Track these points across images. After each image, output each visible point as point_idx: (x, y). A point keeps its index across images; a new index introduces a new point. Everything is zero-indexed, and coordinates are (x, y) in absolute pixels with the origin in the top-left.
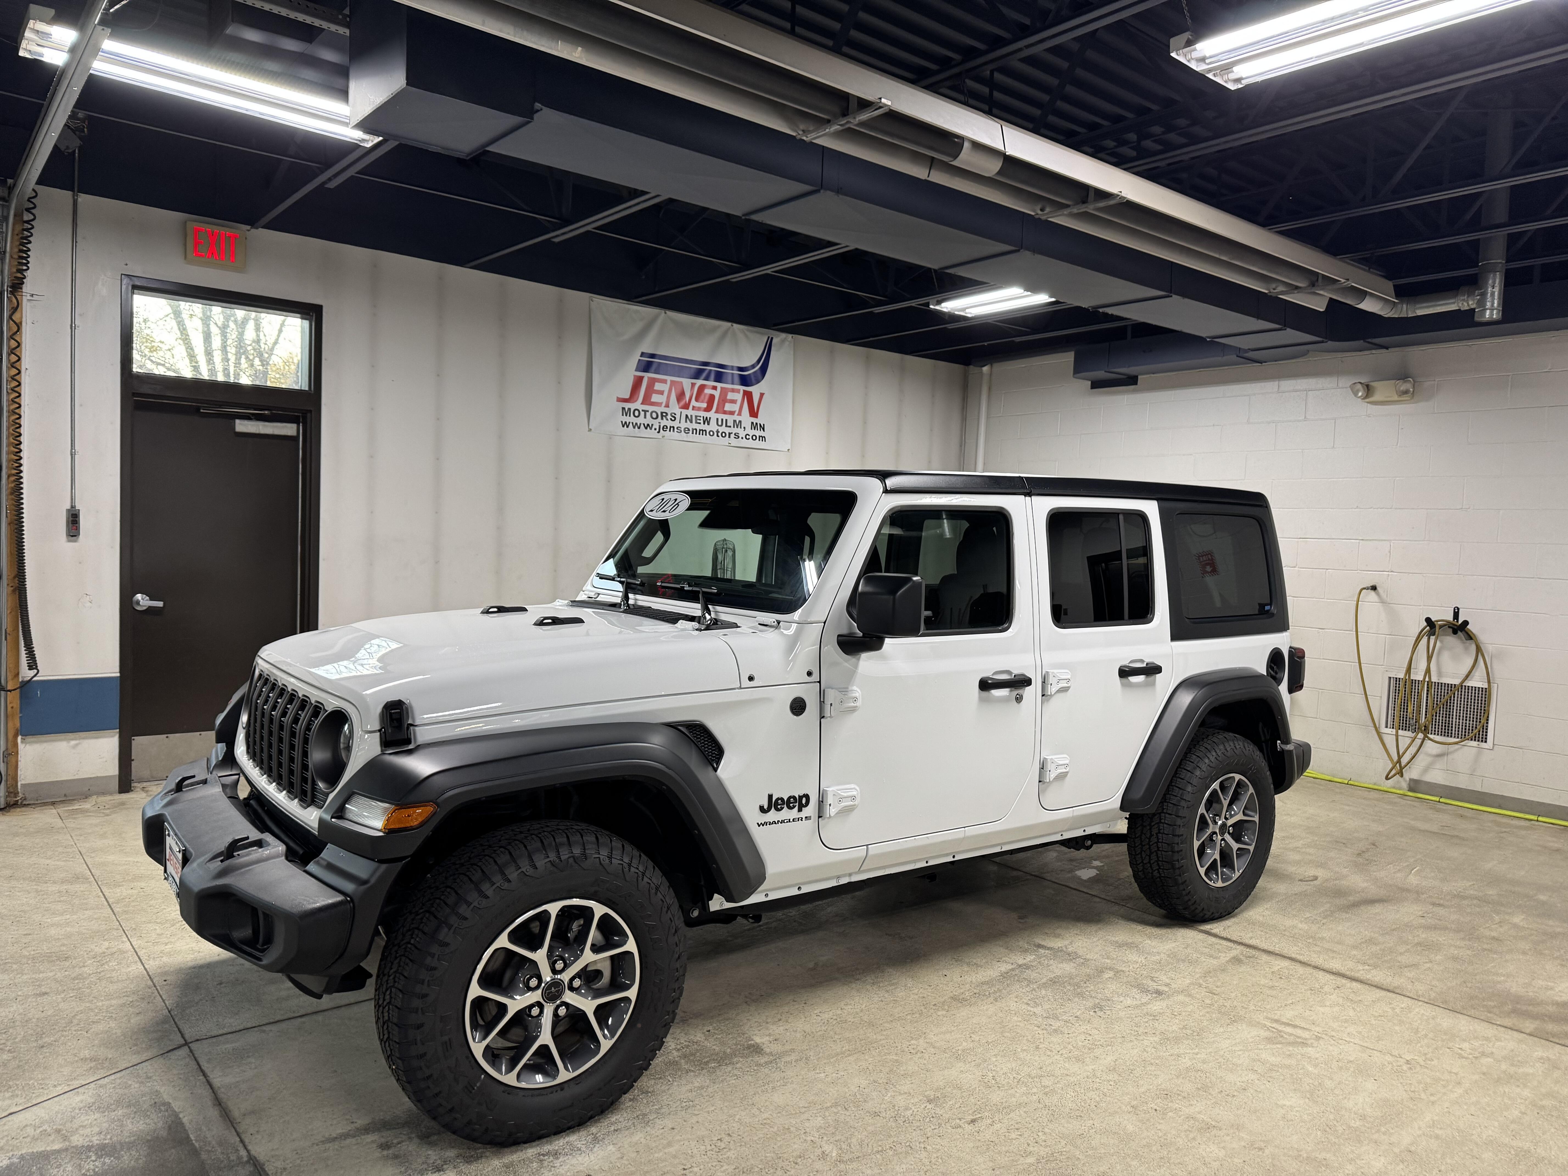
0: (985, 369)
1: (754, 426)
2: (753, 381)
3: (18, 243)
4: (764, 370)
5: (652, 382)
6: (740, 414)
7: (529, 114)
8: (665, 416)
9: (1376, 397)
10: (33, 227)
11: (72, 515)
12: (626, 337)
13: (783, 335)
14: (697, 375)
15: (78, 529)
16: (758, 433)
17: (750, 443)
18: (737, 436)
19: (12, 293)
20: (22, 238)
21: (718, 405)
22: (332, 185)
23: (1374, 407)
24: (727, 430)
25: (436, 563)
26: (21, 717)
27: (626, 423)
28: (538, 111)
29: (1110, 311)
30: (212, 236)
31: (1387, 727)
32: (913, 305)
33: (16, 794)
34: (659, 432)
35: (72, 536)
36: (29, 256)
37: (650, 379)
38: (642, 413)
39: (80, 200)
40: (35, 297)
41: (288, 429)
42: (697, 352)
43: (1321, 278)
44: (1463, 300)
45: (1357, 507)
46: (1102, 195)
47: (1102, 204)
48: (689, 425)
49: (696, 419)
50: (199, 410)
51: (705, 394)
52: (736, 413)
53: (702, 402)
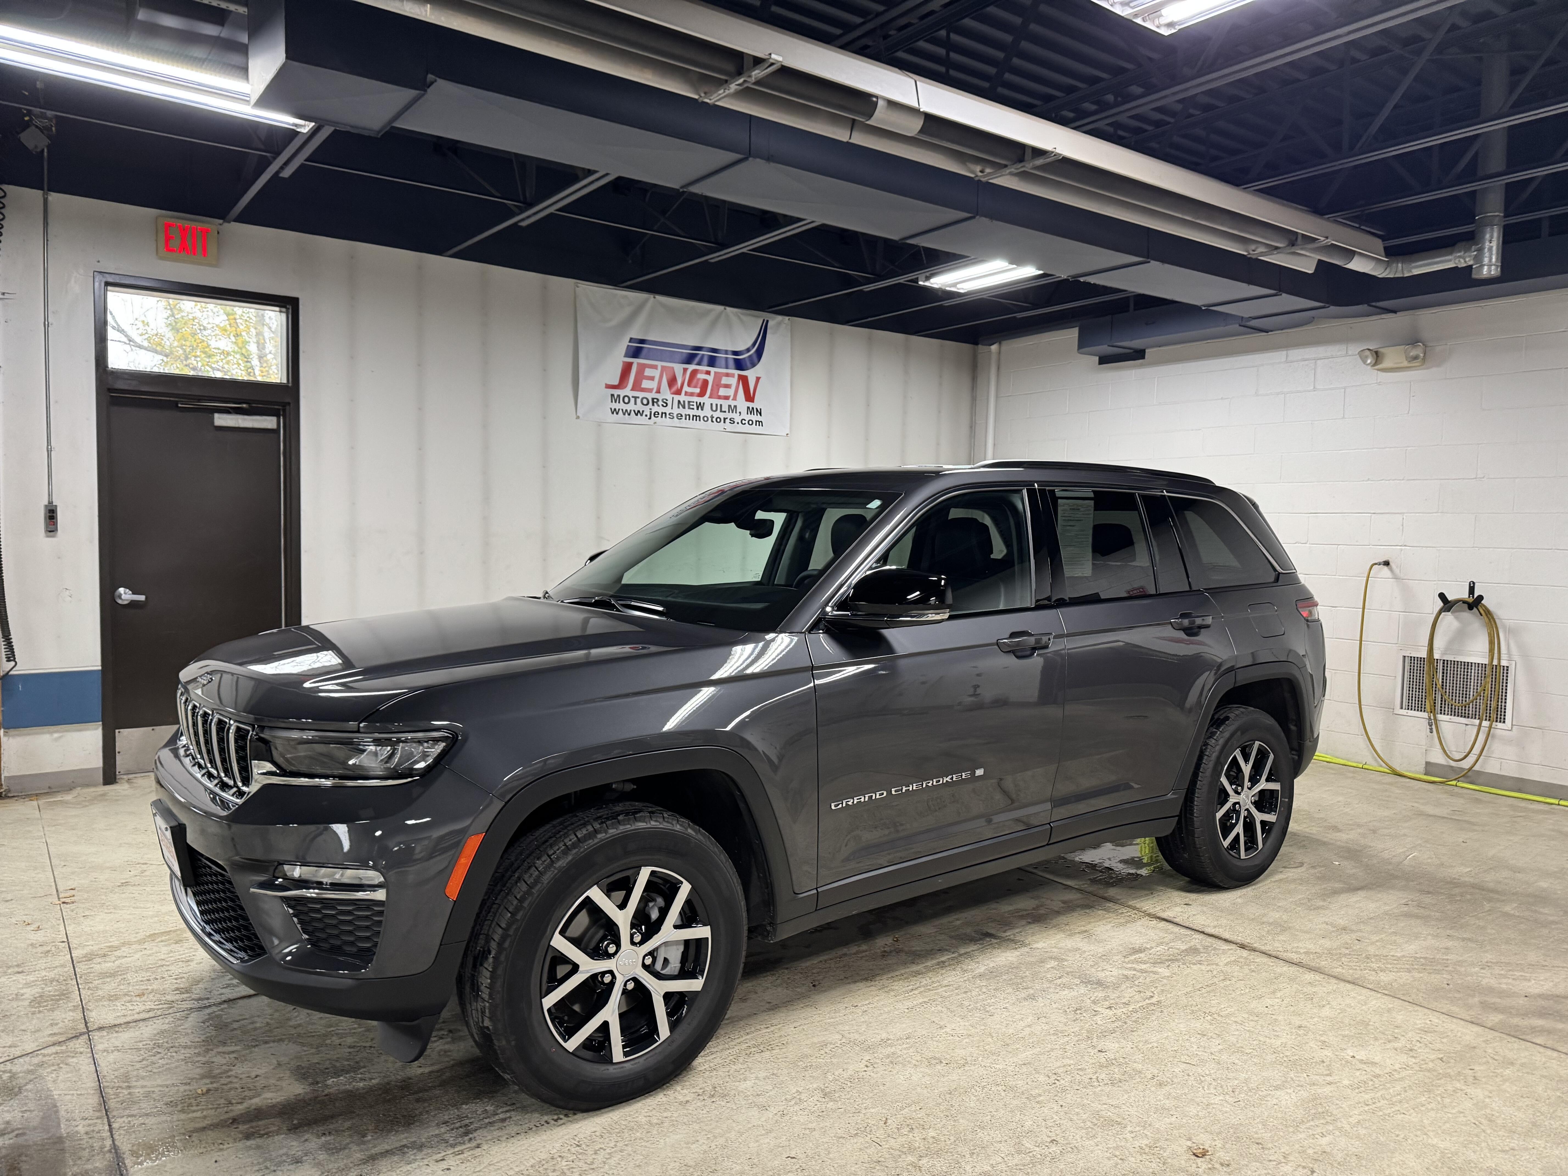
0: (994, 347)
1: (750, 411)
2: (748, 364)
4: (759, 353)
5: (642, 368)
6: (735, 399)
7: (423, 86)
8: (657, 402)
9: (1386, 364)
10: (2, 227)
11: (49, 510)
12: (614, 323)
13: (780, 318)
14: (689, 359)
15: (55, 524)
16: (755, 418)
17: (747, 428)
18: (732, 421)
21: (712, 390)
22: (286, 173)
23: (1384, 374)
24: (722, 415)
25: (422, 553)
26: (3, 710)
27: (615, 410)
28: (432, 83)
29: (1092, 280)
30: (184, 231)
31: (1402, 708)
32: (901, 281)
34: (650, 418)
35: (51, 531)
37: (638, 364)
38: (632, 400)
39: (50, 198)
40: (6, 296)
42: (689, 338)
43: (1300, 237)
44: (1460, 257)
45: (1369, 480)
46: (1038, 153)
47: (1040, 162)
48: (681, 411)
49: (689, 405)
50: (177, 404)
51: (699, 379)
52: (731, 398)
53: (695, 387)
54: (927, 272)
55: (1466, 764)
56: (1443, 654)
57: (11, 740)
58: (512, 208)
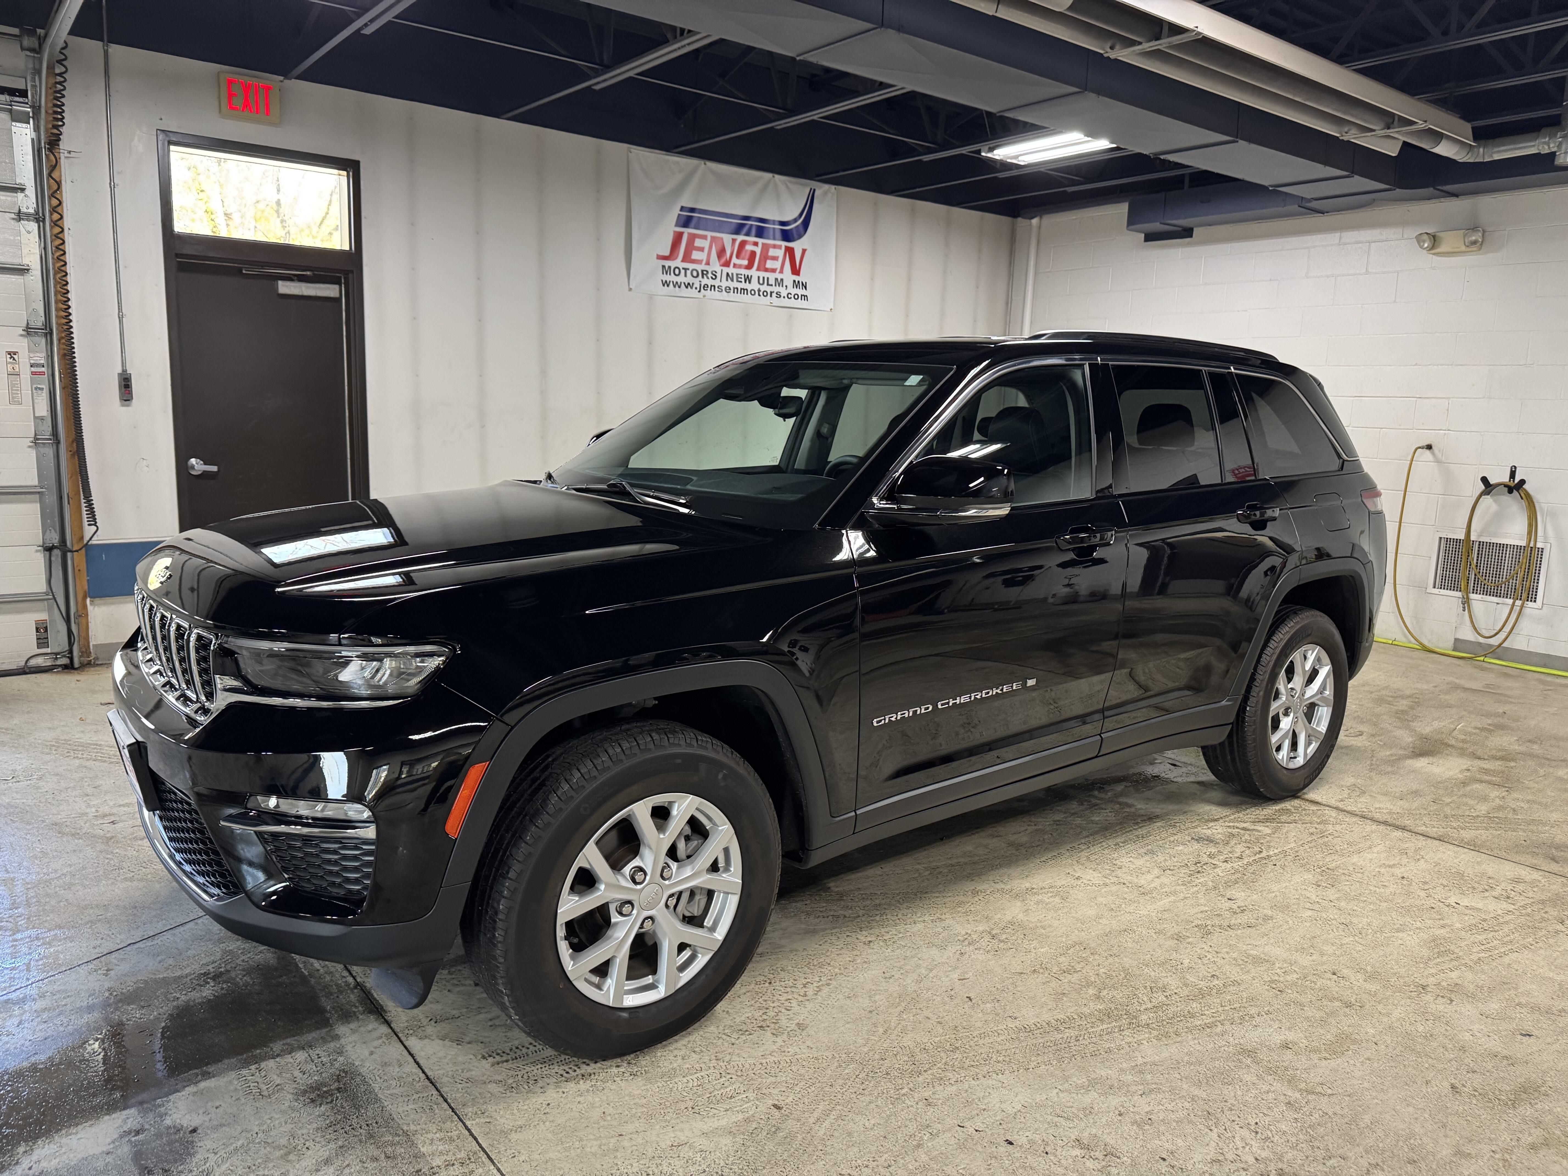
0: (1035, 221)
1: (796, 284)
2: (795, 236)
3: (52, 97)
4: (806, 224)
5: (692, 238)
6: (781, 272)
8: (706, 275)
9: (1443, 248)
10: (65, 80)
11: (123, 379)
12: (665, 191)
13: (826, 187)
14: (738, 230)
15: (131, 393)
16: (800, 292)
17: (792, 303)
18: (779, 295)
19: (50, 150)
20: (56, 92)
21: (759, 262)
22: (368, 31)
23: (1440, 258)
24: (769, 289)
25: (483, 427)
26: (88, 579)
27: (666, 282)
29: (1172, 158)
30: (246, 88)
31: (1434, 587)
32: (964, 152)
33: (90, 653)
34: (699, 291)
35: (126, 400)
36: (63, 111)
37: (689, 234)
38: (683, 272)
39: (110, 50)
40: (73, 154)
41: (330, 291)
42: (738, 207)
43: (1396, 119)
44: (1545, 143)
45: (1416, 364)
46: (1176, 30)
47: (1177, 39)
48: (730, 284)
49: (737, 277)
50: (241, 271)
51: (746, 251)
53: (743, 259)
54: (992, 143)
55: (1495, 641)
56: (1480, 536)
57: (96, 608)
58: (585, 69)
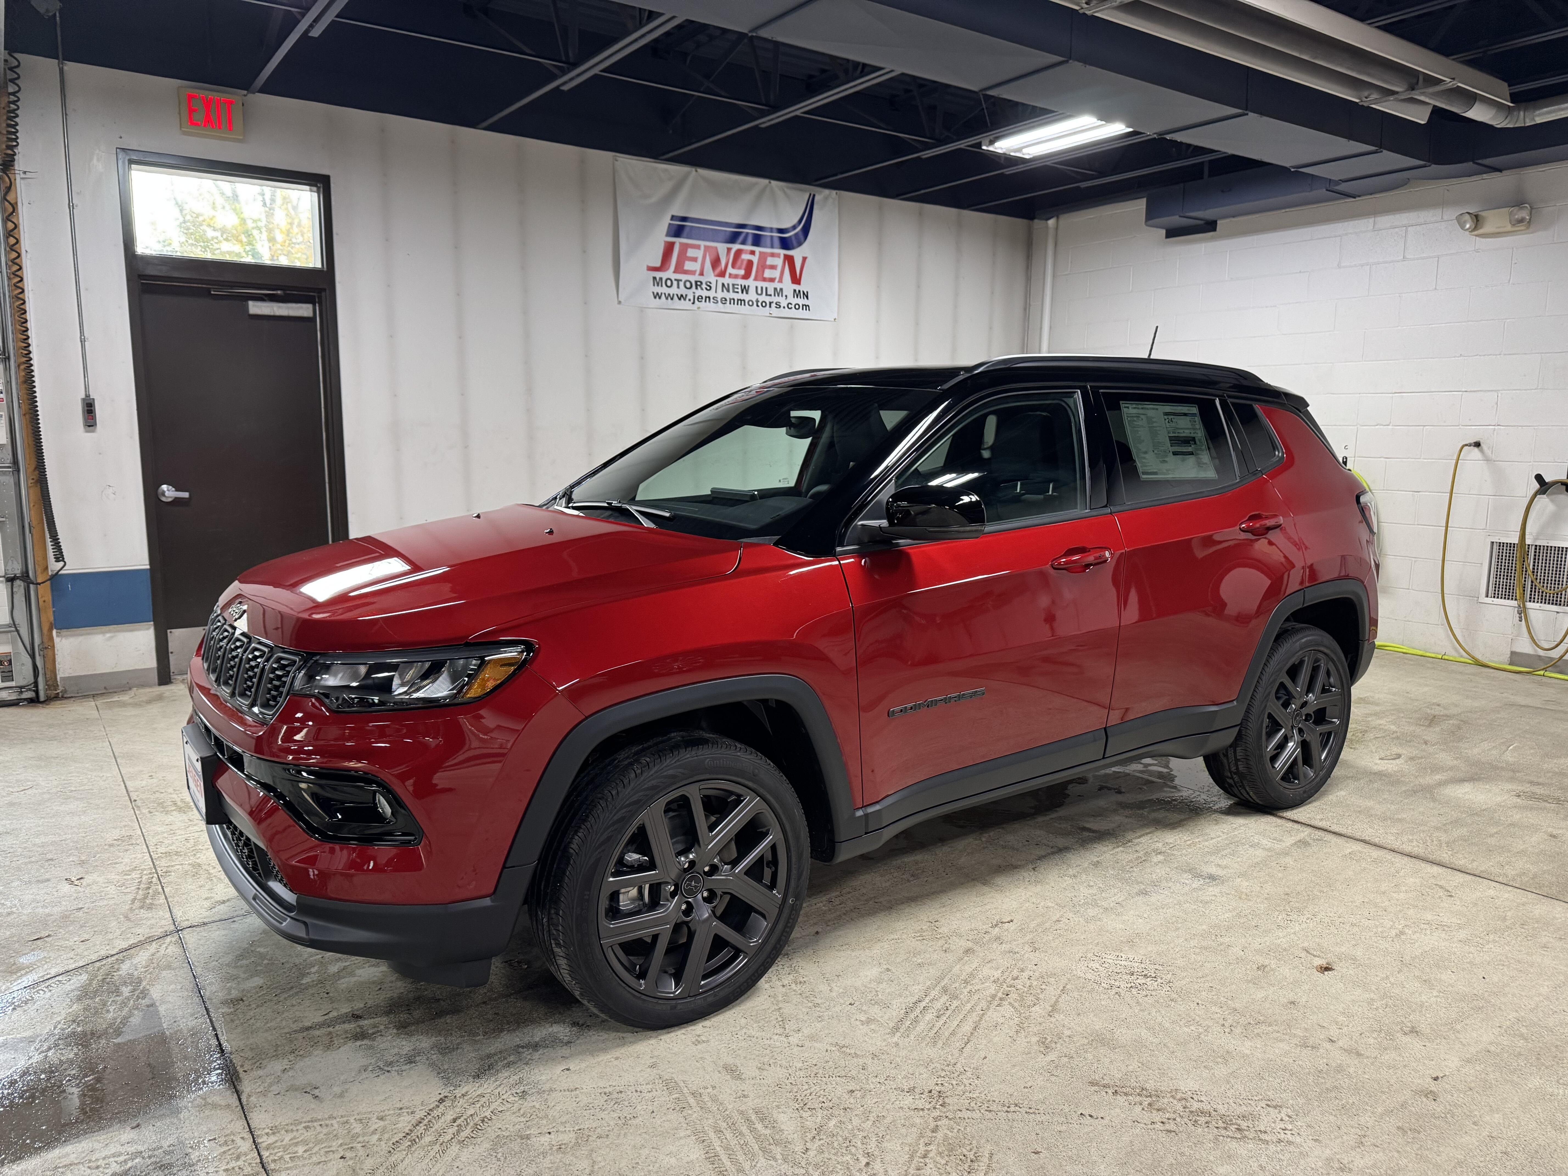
0: (1051, 222)
1: (797, 294)
2: (795, 243)
3: (5, 117)
4: (806, 231)
5: (684, 248)
6: (781, 281)
8: (700, 286)
9: (1487, 228)
10: (19, 100)
11: (87, 404)
12: (654, 200)
13: (827, 192)
14: (733, 238)
15: (94, 418)
16: (801, 301)
17: (793, 313)
18: (778, 305)
19: (4, 171)
20: (9, 112)
21: (757, 272)
22: (315, 33)
23: (1484, 240)
24: (768, 299)
25: (466, 447)
26: (54, 612)
27: (658, 294)
29: (1177, 137)
30: (207, 104)
31: (1487, 596)
32: (962, 146)
33: (56, 686)
34: (693, 303)
35: (89, 426)
36: (17, 131)
37: (680, 243)
38: (675, 283)
39: (65, 68)
40: (28, 175)
41: (303, 310)
42: (733, 214)
45: (1461, 355)
48: (726, 295)
49: (734, 288)
50: (210, 292)
51: (743, 260)
52: (777, 280)
53: (740, 268)
54: (990, 136)
55: (1555, 654)
56: (1536, 539)
57: (64, 639)
